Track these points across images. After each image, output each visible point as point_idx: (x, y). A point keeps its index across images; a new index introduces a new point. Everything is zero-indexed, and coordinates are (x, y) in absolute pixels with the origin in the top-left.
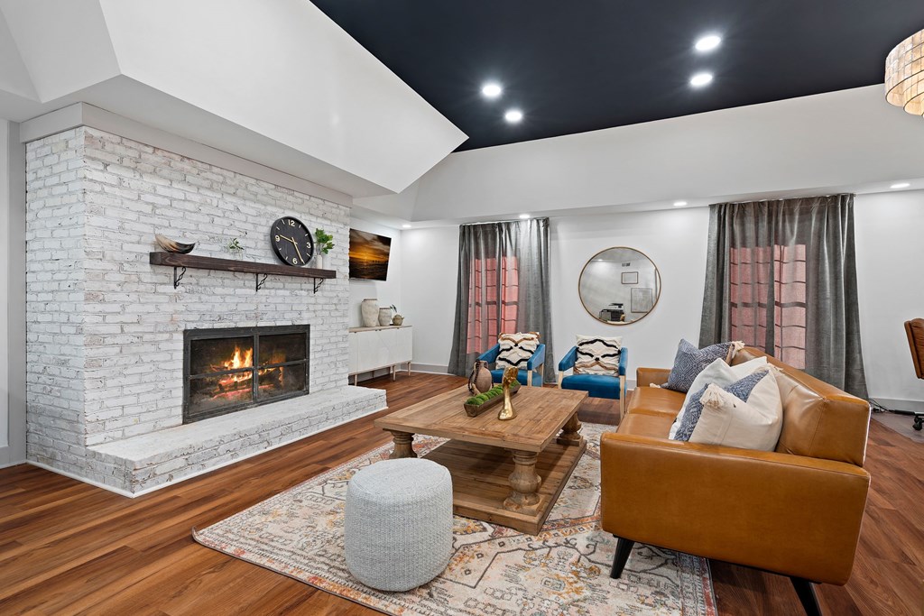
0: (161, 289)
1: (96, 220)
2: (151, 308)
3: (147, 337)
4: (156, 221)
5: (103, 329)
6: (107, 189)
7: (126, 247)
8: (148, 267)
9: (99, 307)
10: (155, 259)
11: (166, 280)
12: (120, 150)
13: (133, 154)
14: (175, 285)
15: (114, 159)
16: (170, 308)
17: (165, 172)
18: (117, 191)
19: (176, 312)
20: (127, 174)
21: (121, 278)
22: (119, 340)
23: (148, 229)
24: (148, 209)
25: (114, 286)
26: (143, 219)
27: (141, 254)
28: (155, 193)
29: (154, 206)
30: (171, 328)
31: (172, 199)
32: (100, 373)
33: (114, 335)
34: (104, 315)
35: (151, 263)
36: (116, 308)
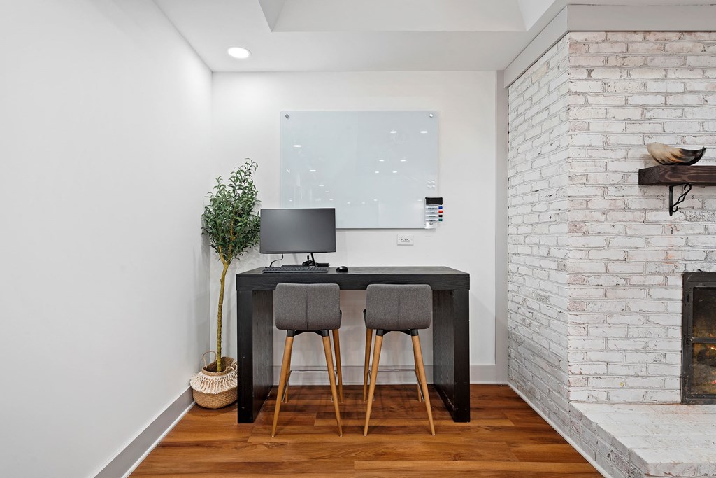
0: (652, 216)
1: (581, 139)
2: (639, 242)
3: (635, 279)
4: (646, 127)
5: (586, 267)
6: (591, 99)
7: (612, 166)
8: (636, 189)
9: (583, 241)
10: (645, 178)
11: (659, 204)
12: (606, 49)
13: (619, 48)
14: (671, 211)
15: (598, 62)
16: (663, 242)
17: (659, 60)
18: (601, 99)
19: (672, 247)
20: (612, 76)
21: (605, 204)
22: (602, 281)
23: (636, 140)
24: (636, 114)
25: (598, 215)
26: (631, 128)
27: (628, 174)
28: (645, 91)
29: (644, 108)
30: (666, 269)
31: (667, 95)
32: (583, 319)
33: (598, 274)
34: (587, 249)
35: (641, 183)
36: (600, 241)
